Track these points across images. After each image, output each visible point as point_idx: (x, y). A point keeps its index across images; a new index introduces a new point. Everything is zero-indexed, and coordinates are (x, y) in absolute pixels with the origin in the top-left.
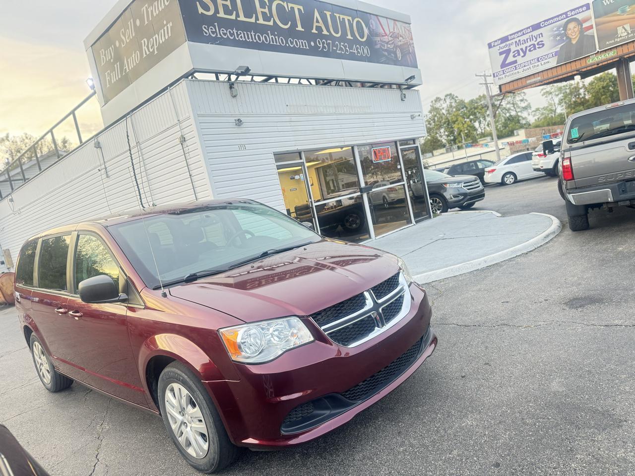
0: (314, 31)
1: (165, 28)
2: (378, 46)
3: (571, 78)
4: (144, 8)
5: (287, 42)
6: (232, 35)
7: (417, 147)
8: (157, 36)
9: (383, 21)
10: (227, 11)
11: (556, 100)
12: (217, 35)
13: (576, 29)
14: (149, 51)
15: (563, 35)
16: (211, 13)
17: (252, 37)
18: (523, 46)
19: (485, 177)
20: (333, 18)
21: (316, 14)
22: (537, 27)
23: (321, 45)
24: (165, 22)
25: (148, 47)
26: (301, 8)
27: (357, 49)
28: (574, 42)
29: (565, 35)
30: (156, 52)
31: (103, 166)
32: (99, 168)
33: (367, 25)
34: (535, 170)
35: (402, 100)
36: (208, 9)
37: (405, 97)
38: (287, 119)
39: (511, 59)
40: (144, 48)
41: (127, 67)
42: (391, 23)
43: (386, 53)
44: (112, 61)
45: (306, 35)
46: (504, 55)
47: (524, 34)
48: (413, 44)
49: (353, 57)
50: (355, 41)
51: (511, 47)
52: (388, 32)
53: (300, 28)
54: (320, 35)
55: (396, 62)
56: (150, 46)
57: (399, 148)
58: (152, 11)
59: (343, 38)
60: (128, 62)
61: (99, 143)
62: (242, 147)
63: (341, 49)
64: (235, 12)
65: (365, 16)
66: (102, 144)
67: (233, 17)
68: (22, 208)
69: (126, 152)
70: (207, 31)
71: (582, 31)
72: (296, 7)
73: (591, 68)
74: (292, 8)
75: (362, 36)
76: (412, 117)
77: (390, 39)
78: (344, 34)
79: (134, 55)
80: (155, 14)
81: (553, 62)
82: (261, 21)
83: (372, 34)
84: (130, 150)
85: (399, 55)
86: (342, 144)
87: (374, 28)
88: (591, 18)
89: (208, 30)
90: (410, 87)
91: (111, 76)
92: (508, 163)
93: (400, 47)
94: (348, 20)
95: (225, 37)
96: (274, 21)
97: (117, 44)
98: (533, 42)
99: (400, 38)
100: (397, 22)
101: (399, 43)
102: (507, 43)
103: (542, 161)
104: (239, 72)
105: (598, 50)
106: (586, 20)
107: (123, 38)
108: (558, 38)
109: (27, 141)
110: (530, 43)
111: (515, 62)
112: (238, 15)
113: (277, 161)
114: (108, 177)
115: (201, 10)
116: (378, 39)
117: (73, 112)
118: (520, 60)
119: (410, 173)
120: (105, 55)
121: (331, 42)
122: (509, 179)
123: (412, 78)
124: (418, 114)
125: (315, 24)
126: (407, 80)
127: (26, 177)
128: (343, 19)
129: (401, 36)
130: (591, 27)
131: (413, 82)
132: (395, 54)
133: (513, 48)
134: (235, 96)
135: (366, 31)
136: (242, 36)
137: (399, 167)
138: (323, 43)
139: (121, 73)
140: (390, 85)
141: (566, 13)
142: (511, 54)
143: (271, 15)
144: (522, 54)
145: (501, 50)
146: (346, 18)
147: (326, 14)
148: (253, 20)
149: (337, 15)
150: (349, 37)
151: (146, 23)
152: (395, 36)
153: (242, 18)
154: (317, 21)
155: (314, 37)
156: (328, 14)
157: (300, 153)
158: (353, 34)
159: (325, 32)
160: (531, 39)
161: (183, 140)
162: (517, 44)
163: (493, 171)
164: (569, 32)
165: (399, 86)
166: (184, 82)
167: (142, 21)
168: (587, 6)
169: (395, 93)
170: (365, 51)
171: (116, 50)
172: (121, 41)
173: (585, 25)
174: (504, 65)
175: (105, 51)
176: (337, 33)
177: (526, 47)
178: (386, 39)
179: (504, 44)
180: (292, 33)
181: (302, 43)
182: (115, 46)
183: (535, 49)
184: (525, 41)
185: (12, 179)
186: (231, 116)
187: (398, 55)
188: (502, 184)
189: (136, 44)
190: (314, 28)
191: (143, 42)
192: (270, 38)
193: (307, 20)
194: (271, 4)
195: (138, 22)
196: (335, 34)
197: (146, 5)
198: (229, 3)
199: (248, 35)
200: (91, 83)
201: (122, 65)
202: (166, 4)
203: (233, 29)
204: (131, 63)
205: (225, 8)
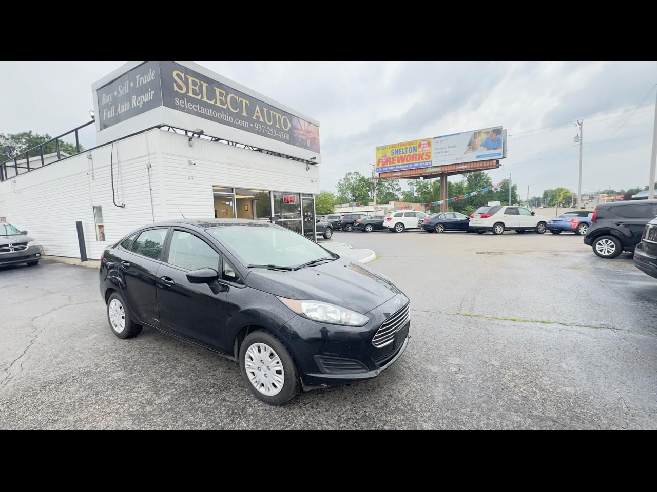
0: (254, 118)
1: (150, 93)
2: (295, 136)
3: (418, 178)
4: (137, 77)
5: (234, 121)
6: (196, 108)
7: (313, 199)
8: (143, 96)
9: (301, 121)
12: (185, 106)
14: (136, 104)
16: (184, 91)
17: (210, 112)
20: (268, 113)
21: (258, 108)
23: (257, 127)
24: (150, 90)
25: (136, 101)
26: (248, 102)
27: (281, 134)
30: (141, 107)
31: (91, 172)
32: (88, 173)
33: (291, 122)
35: (307, 170)
36: (181, 89)
37: (309, 169)
38: (227, 166)
40: (134, 102)
41: (120, 110)
42: (307, 124)
43: (300, 141)
44: (110, 103)
45: (249, 119)
47: (396, 147)
48: (319, 139)
49: (277, 138)
50: (281, 129)
52: (303, 129)
53: (244, 114)
54: (258, 121)
55: (305, 147)
56: (138, 101)
57: (301, 197)
58: (142, 80)
59: (273, 126)
60: (121, 107)
61: (91, 155)
62: (191, 178)
63: (270, 132)
64: (200, 95)
65: (290, 116)
66: (93, 157)
67: (199, 98)
68: (23, 189)
69: (109, 166)
72: (244, 101)
73: (428, 174)
74: (242, 101)
75: (286, 128)
76: (312, 181)
77: (304, 133)
78: (274, 124)
79: (126, 104)
80: (144, 83)
82: (218, 104)
83: (293, 127)
84: (112, 165)
85: (309, 143)
86: (263, 188)
87: (295, 125)
89: (179, 102)
90: (314, 163)
91: (107, 113)
93: (309, 138)
94: (279, 116)
95: (191, 109)
96: (228, 106)
97: (115, 94)
99: (311, 134)
100: (311, 125)
101: (310, 137)
104: (195, 132)
105: (432, 165)
107: (120, 91)
112: (202, 97)
113: (214, 190)
114: (93, 179)
115: (176, 88)
116: (296, 131)
117: (76, 130)
119: (306, 214)
120: (106, 98)
121: (264, 126)
123: (315, 158)
124: (315, 180)
125: (256, 114)
126: (311, 159)
127: (30, 167)
128: (275, 115)
131: (315, 161)
132: (306, 142)
134: (192, 146)
135: (289, 125)
136: (203, 111)
137: (299, 209)
138: (259, 126)
139: (115, 113)
140: (303, 161)
143: (226, 102)
146: (277, 115)
147: (264, 109)
148: (213, 102)
149: (272, 112)
150: (278, 126)
151: (137, 86)
152: (308, 132)
153: (205, 99)
154: (257, 112)
156: (266, 110)
157: (232, 189)
158: (280, 125)
159: (261, 120)
161: (149, 167)
165: (308, 162)
166: (156, 130)
167: (135, 85)
169: (304, 165)
170: (287, 137)
171: (114, 97)
172: (118, 92)
175: (106, 96)
176: (270, 122)
178: (302, 132)
179: (384, 150)
181: (244, 123)
182: (114, 94)
185: (18, 166)
186: (186, 157)
189: (128, 98)
190: (255, 116)
191: (133, 97)
192: (223, 116)
193: (251, 110)
194: (227, 95)
195: (132, 84)
196: (268, 123)
197: (139, 75)
198: (197, 88)
199: (207, 111)
200: (92, 114)
201: (116, 108)
202: (153, 79)
203: (197, 105)
204: (123, 108)
205: (194, 91)
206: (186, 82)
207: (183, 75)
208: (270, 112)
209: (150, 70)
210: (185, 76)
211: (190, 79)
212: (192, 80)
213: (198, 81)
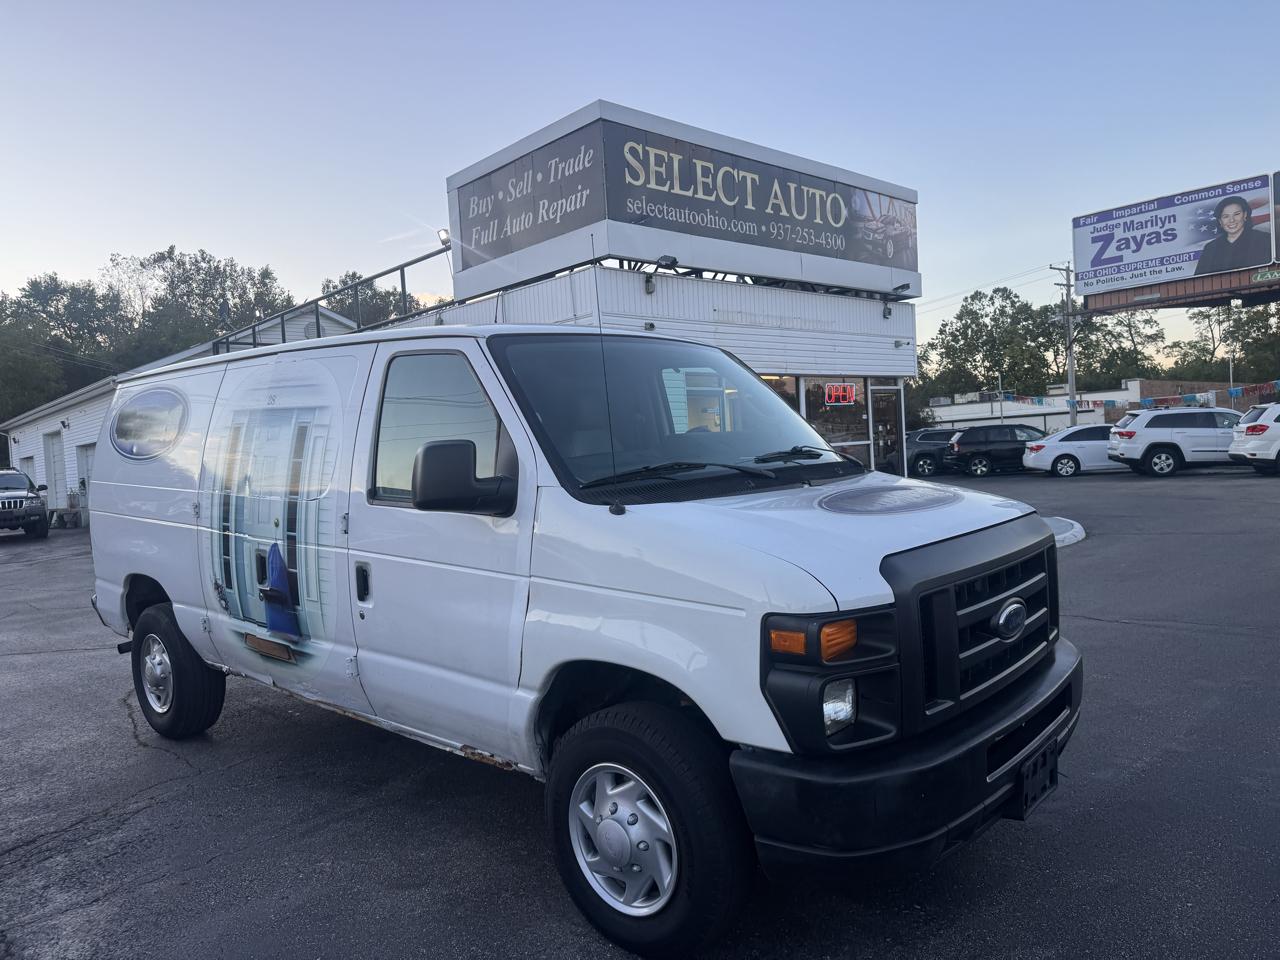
0: (769, 210)
1: (579, 195)
2: (859, 236)
3: (1224, 301)
4: (553, 162)
5: (729, 225)
6: (660, 212)
7: (899, 390)
8: (564, 201)
9: (873, 197)
10: (660, 181)
11: (1218, 331)
12: (642, 211)
13: (1238, 218)
14: (548, 217)
15: (1212, 225)
16: (638, 183)
17: (685, 216)
18: (1138, 234)
19: (1024, 456)
20: (799, 192)
21: (776, 186)
22: (1166, 202)
23: (775, 232)
24: (580, 187)
25: (548, 211)
26: (757, 177)
27: (827, 238)
28: (1232, 240)
29: (1218, 224)
30: (558, 221)
33: (848, 204)
34: (1111, 457)
35: (885, 317)
36: (637, 178)
37: (890, 313)
38: (712, 328)
39: (1111, 252)
40: (542, 212)
41: (509, 229)
42: (885, 201)
43: (870, 247)
44: (487, 215)
45: (759, 217)
46: (1101, 244)
47: (1141, 212)
48: (916, 234)
49: (818, 250)
50: (826, 227)
51: (1116, 231)
52: (878, 215)
53: (750, 206)
54: (776, 216)
55: (882, 260)
56: (551, 211)
57: (870, 388)
58: (564, 169)
59: (809, 222)
60: (511, 222)
63: (803, 238)
64: (669, 182)
65: (847, 190)
67: (666, 188)
70: (633, 207)
71: (1249, 223)
72: (749, 176)
73: (1257, 290)
74: (744, 178)
75: (837, 219)
76: (897, 345)
77: (880, 225)
78: (812, 215)
79: (523, 216)
80: (567, 174)
81: (1189, 270)
82: (700, 195)
83: (855, 217)
85: (890, 249)
86: (783, 371)
87: (857, 209)
88: (1268, 202)
89: (633, 204)
90: (901, 299)
91: (480, 234)
92: (1068, 438)
93: (891, 237)
94: (821, 196)
95: (653, 215)
96: (717, 195)
97: (501, 195)
98: (1156, 229)
99: (897, 225)
100: (894, 200)
101: (894, 233)
102: (1110, 223)
103: (1123, 445)
104: (664, 263)
105: (1273, 260)
106: (1259, 204)
107: (512, 190)
108: (1204, 228)
109: (203, 265)
110: (1150, 230)
111: (1120, 258)
112: (672, 187)
115: (629, 179)
116: (861, 225)
117: (401, 268)
118: (1129, 256)
119: (880, 428)
120: (478, 204)
121: (790, 226)
122: (1066, 468)
123: (906, 287)
124: (906, 341)
125: (772, 201)
126: (897, 288)
128: (814, 194)
129: (898, 222)
130: (1266, 218)
131: (906, 293)
132: (884, 248)
133: (1119, 234)
134: (650, 293)
135: (844, 212)
136: (673, 215)
137: (865, 417)
138: (779, 228)
139: (498, 234)
140: (869, 293)
141: (1223, 187)
142: (1114, 244)
143: (715, 187)
144: (1133, 246)
145: (1096, 234)
146: (818, 193)
147: (789, 187)
148: (690, 193)
149: (805, 189)
151: (552, 180)
152: (888, 221)
153: (677, 190)
154: (776, 197)
155: (768, 219)
156: (793, 186)
158: (824, 217)
159: (784, 213)
160: (1154, 222)
162: (1128, 227)
163: (1039, 448)
164: (1225, 221)
165: (886, 297)
167: (546, 177)
168: (1264, 179)
169: (877, 307)
170: (839, 242)
171: (496, 203)
172: (507, 193)
173: (1255, 213)
174: (1097, 261)
175: (479, 200)
176: (801, 214)
177: (1143, 236)
178: (873, 225)
179: (1103, 224)
180: (738, 213)
181: (749, 228)
182: (496, 196)
183: (1159, 241)
184: (1142, 225)
186: (642, 318)
187: (889, 251)
188: (1052, 473)
189: (530, 204)
190: (770, 206)
191: (541, 203)
192: (709, 219)
193: (762, 194)
194: (717, 171)
195: (539, 177)
196: (797, 216)
197: (557, 159)
198: (663, 170)
199: (680, 213)
200: (444, 236)
201: (502, 225)
202: (587, 165)
203: (663, 205)
204: (516, 226)
205: (658, 174)
206: (645, 163)
207: (640, 148)
208: (803, 190)
209: (583, 148)
210: (644, 148)
211: (652, 152)
212: (656, 154)
213: (665, 154)
